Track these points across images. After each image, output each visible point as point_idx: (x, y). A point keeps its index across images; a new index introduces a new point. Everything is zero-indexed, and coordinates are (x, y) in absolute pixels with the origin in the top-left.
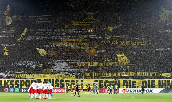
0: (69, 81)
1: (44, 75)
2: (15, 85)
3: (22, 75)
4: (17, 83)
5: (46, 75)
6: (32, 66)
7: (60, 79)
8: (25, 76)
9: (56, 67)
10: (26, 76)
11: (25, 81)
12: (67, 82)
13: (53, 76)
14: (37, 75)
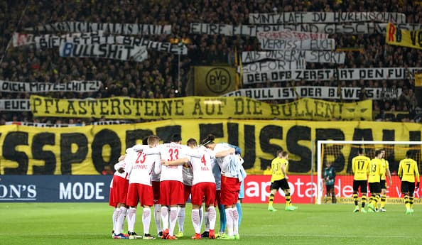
0: (338, 135)
1: (197, 104)
2: (32, 163)
3: (71, 103)
4: (47, 148)
5: (210, 103)
6: (133, 52)
7: (286, 125)
9: (263, 55)
10: (98, 109)
11: (91, 139)
12: (330, 142)
13: (246, 109)
14: (161, 105)
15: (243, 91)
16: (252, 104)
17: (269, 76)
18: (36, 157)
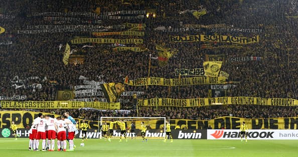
2: (2, 124)
3: (15, 103)
4: (7, 119)
5: (63, 103)
6: (37, 86)
8: (21, 105)
9: (82, 87)
10: (24, 105)
11: (22, 116)
13: (76, 106)
14: (46, 104)
15: (75, 100)
16: (78, 103)
17: (84, 94)
18: (4, 122)
